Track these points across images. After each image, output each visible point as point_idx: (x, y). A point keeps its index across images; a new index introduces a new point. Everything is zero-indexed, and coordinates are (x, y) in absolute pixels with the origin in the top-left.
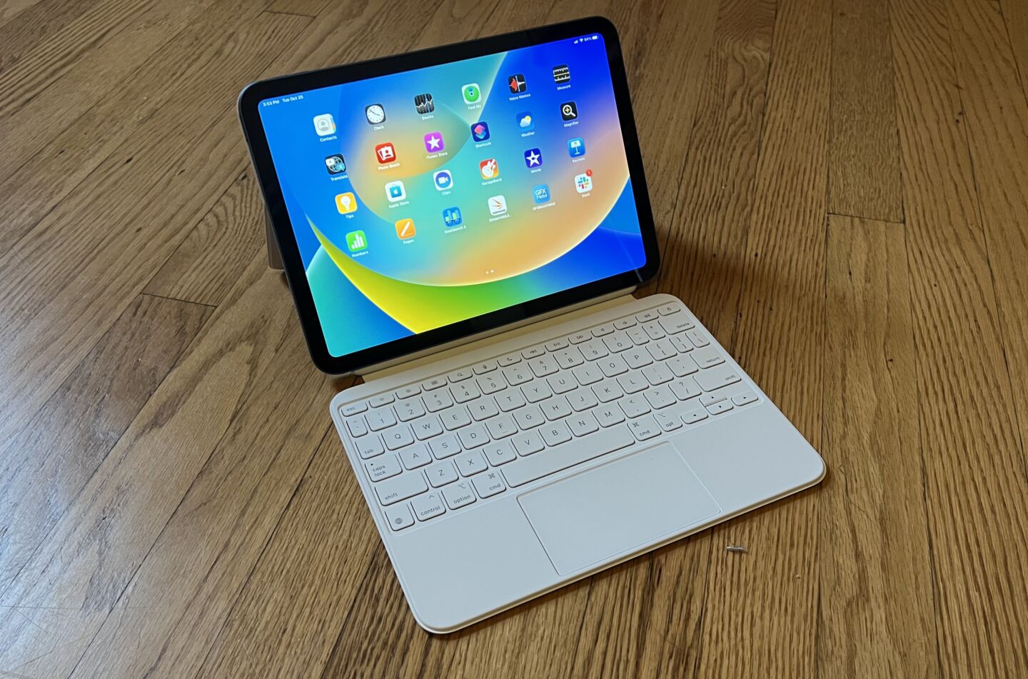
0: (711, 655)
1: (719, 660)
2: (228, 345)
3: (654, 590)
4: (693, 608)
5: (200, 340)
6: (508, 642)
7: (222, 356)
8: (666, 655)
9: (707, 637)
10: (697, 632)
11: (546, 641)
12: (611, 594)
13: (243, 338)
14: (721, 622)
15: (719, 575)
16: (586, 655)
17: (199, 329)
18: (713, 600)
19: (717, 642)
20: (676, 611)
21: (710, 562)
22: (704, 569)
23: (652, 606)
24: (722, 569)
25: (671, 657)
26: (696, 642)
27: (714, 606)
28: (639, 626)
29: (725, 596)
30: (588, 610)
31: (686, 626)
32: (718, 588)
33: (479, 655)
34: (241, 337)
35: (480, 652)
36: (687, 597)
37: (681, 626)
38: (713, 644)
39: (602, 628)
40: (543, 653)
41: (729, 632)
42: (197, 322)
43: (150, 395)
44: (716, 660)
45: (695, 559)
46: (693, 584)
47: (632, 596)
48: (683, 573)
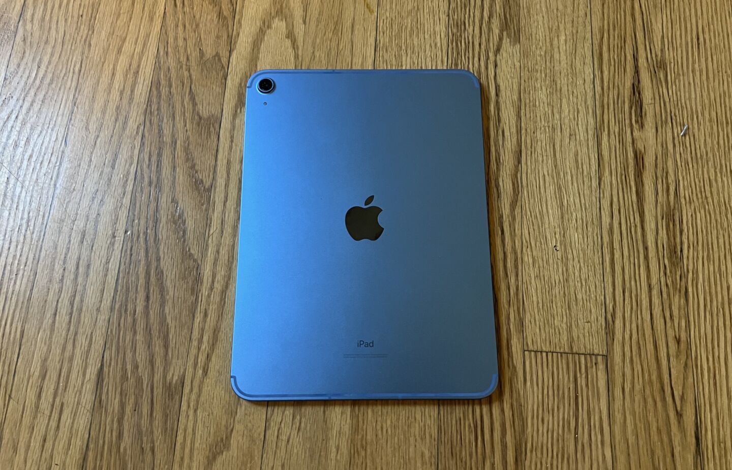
0: (688, 213)
1: (694, 215)
2: (264, 23)
3: (641, 174)
4: (670, 181)
5: (240, 22)
6: (555, 228)
7: (264, 34)
8: (660, 218)
9: (683, 200)
10: (676, 199)
11: (580, 222)
12: (614, 182)
13: (273, 14)
14: (690, 189)
15: (682, 155)
16: (608, 227)
17: (234, 11)
18: (682, 173)
19: (690, 203)
20: (660, 186)
21: (674, 146)
22: (672, 151)
23: (643, 185)
24: (684, 150)
25: (663, 218)
26: (676, 206)
27: (683, 178)
28: (638, 201)
29: (689, 169)
30: (602, 195)
31: (668, 195)
32: (683, 164)
33: (538, 240)
34: (271, 14)
35: (538, 238)
36: (665, 174)
37: (665, 195)
38: (688, 205)
39: (614, 207)
40: (580, 230)
41: (697, 195)
42: (229, 6)
43: (226, 79)
44: (692, 215)
45: (664, 146)
46: (666, 165)
47: (628, 181)
48: (658, 156)
